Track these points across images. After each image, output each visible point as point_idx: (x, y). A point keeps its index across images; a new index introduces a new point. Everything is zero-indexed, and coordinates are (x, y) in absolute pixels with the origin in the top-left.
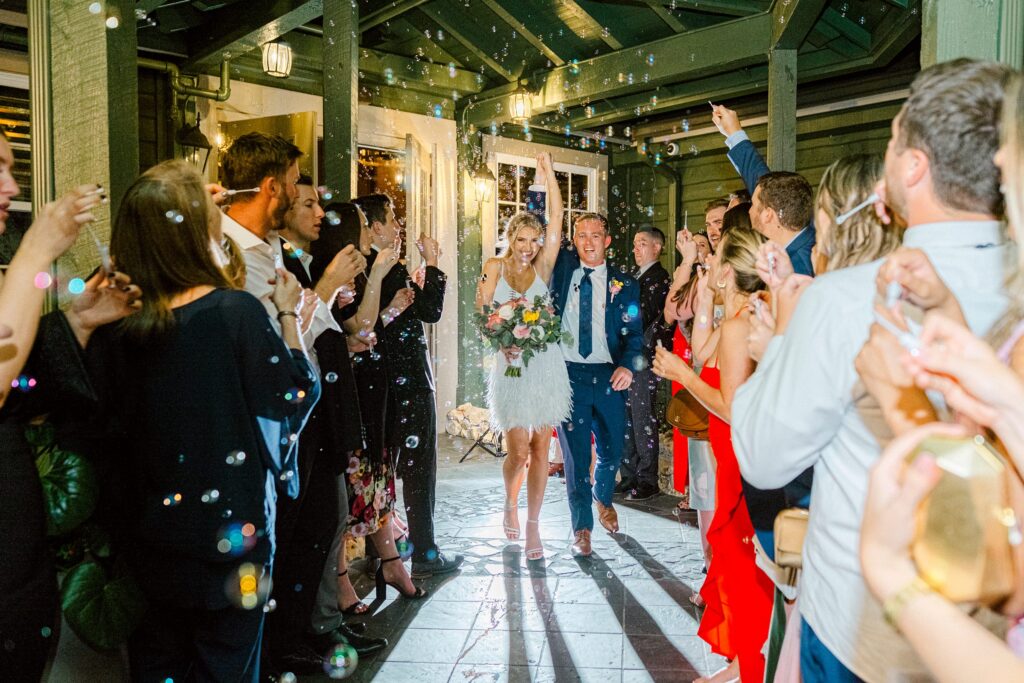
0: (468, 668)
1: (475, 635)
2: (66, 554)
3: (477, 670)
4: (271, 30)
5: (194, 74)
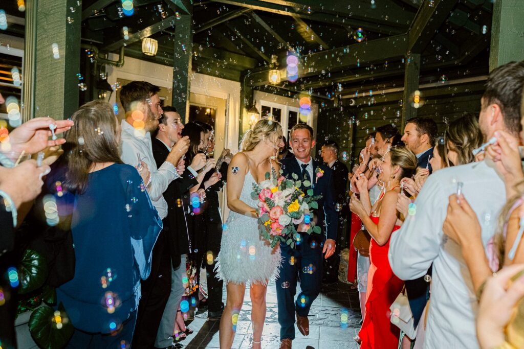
2: (32, 301)
4: (147, 32)
5: (106, 52)
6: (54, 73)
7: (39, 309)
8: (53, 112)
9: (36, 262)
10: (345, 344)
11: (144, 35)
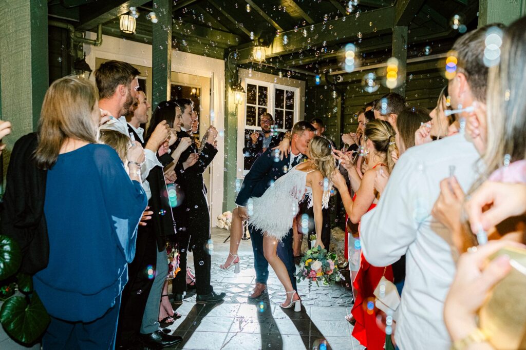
1: (230, 335)
2: (4, 291)
4: (124, 8)
5: (83, 30)
6: (19, 50)
7: (10, 299)
8: (20, 92)
9: (7, 248)
10: (337, 324)
11: (121, 12)
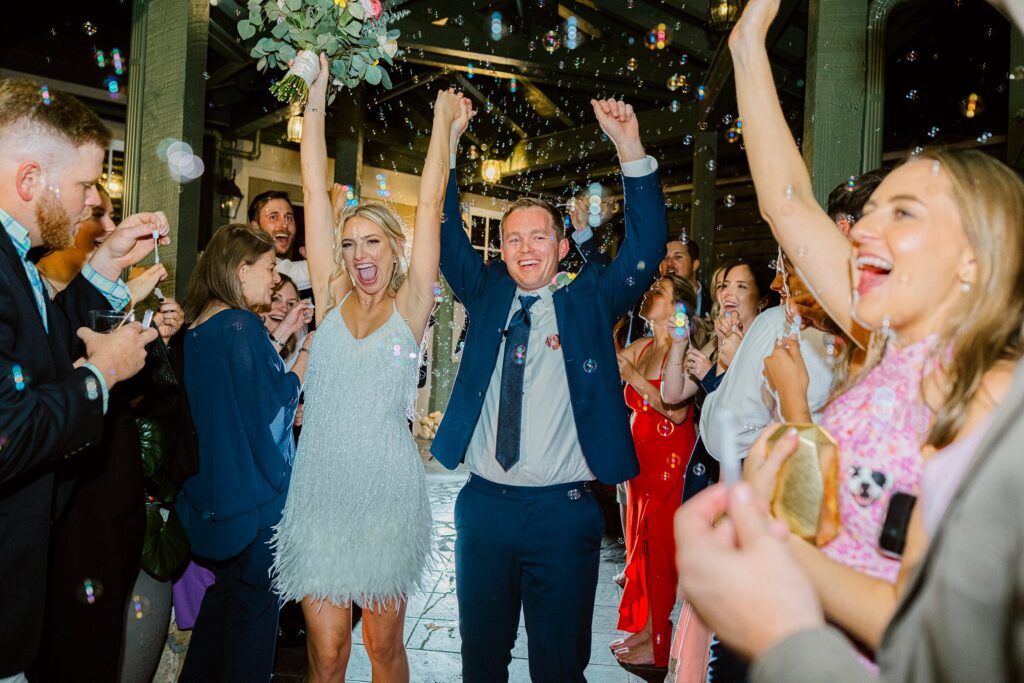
0: (428, 622)
1: (436, 597)
3: (436, 624)
5: (234, 138)
11: (291, 113)
